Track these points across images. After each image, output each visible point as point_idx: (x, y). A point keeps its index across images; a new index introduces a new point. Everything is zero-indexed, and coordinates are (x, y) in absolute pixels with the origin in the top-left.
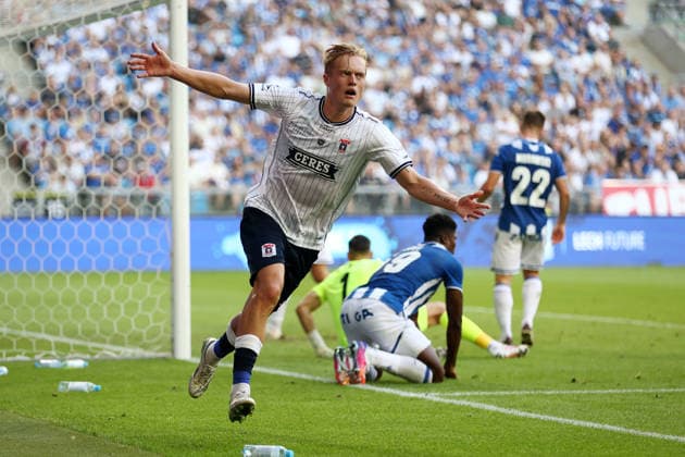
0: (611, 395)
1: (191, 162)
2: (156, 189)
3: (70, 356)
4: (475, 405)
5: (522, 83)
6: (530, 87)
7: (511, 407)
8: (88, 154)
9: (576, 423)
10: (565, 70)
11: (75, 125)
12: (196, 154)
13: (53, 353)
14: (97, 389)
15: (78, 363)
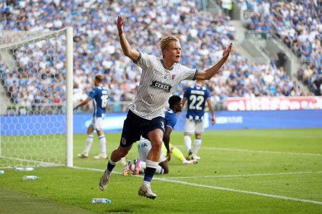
0: (229, 177)
1: (74, 93)
2: (61, 103)
3: (27, 166)
4: (179, 182)
5: (198, 62)
6: (200, 63)
7: (192, 182)
8: (35, 91)
9: (216, 188)
10: (213, 56)
11: (31, 80)
12: (76, 90)
13: (21, 165)
14: (37, 179)
15: (31, 169)
